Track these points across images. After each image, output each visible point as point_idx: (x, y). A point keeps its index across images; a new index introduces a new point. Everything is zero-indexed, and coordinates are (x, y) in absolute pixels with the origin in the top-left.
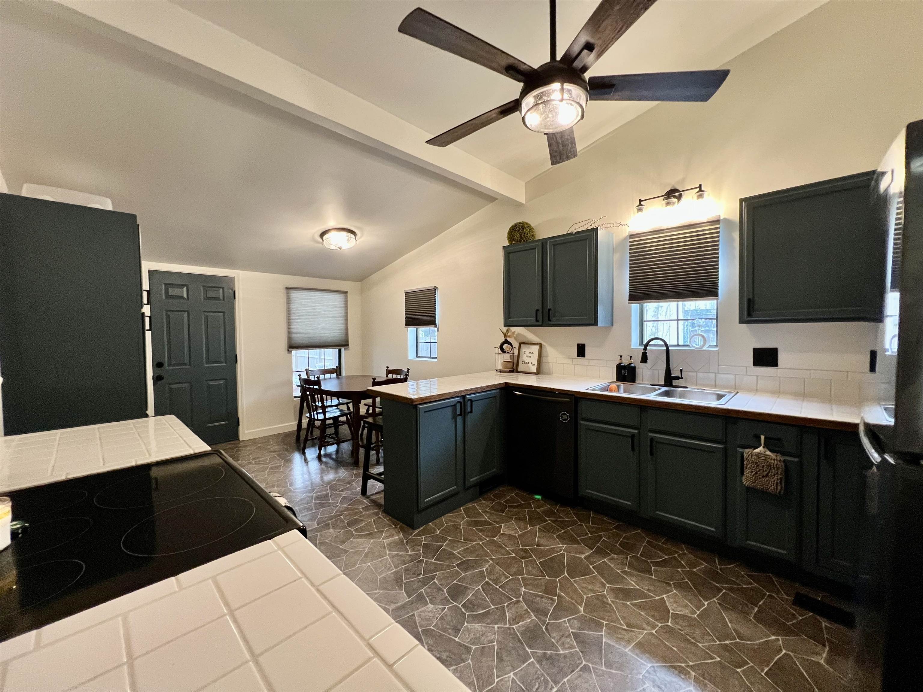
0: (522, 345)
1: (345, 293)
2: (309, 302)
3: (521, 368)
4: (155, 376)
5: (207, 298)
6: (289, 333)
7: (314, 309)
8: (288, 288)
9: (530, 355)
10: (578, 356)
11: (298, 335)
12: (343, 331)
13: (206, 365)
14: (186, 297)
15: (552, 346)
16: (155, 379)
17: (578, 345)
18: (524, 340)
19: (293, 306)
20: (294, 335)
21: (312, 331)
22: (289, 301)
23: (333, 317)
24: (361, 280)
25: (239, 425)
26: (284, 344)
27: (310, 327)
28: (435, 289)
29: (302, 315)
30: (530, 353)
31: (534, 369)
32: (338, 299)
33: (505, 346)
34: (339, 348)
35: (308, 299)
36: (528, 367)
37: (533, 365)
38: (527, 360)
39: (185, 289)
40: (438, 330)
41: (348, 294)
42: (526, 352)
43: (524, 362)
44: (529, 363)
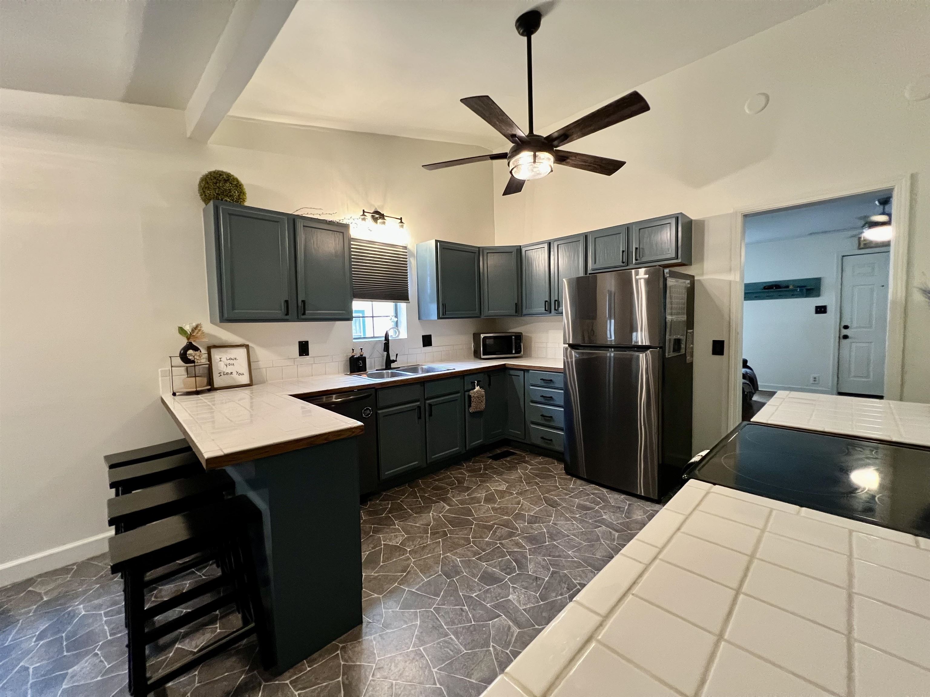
0: (213, 351)
3: (218, 381)
9: (231, 362)
10: (301, 355)
15: (263, 345)
17: (300, 343)
18: (216, 343)
30: (231, 359)
31: (245, 380)
33: (189, 353)
36: (233, 379)
37: (240, 374)
38: (229, 370)
42: (224, 359)
43: (224, 372)
44: (232, 373)
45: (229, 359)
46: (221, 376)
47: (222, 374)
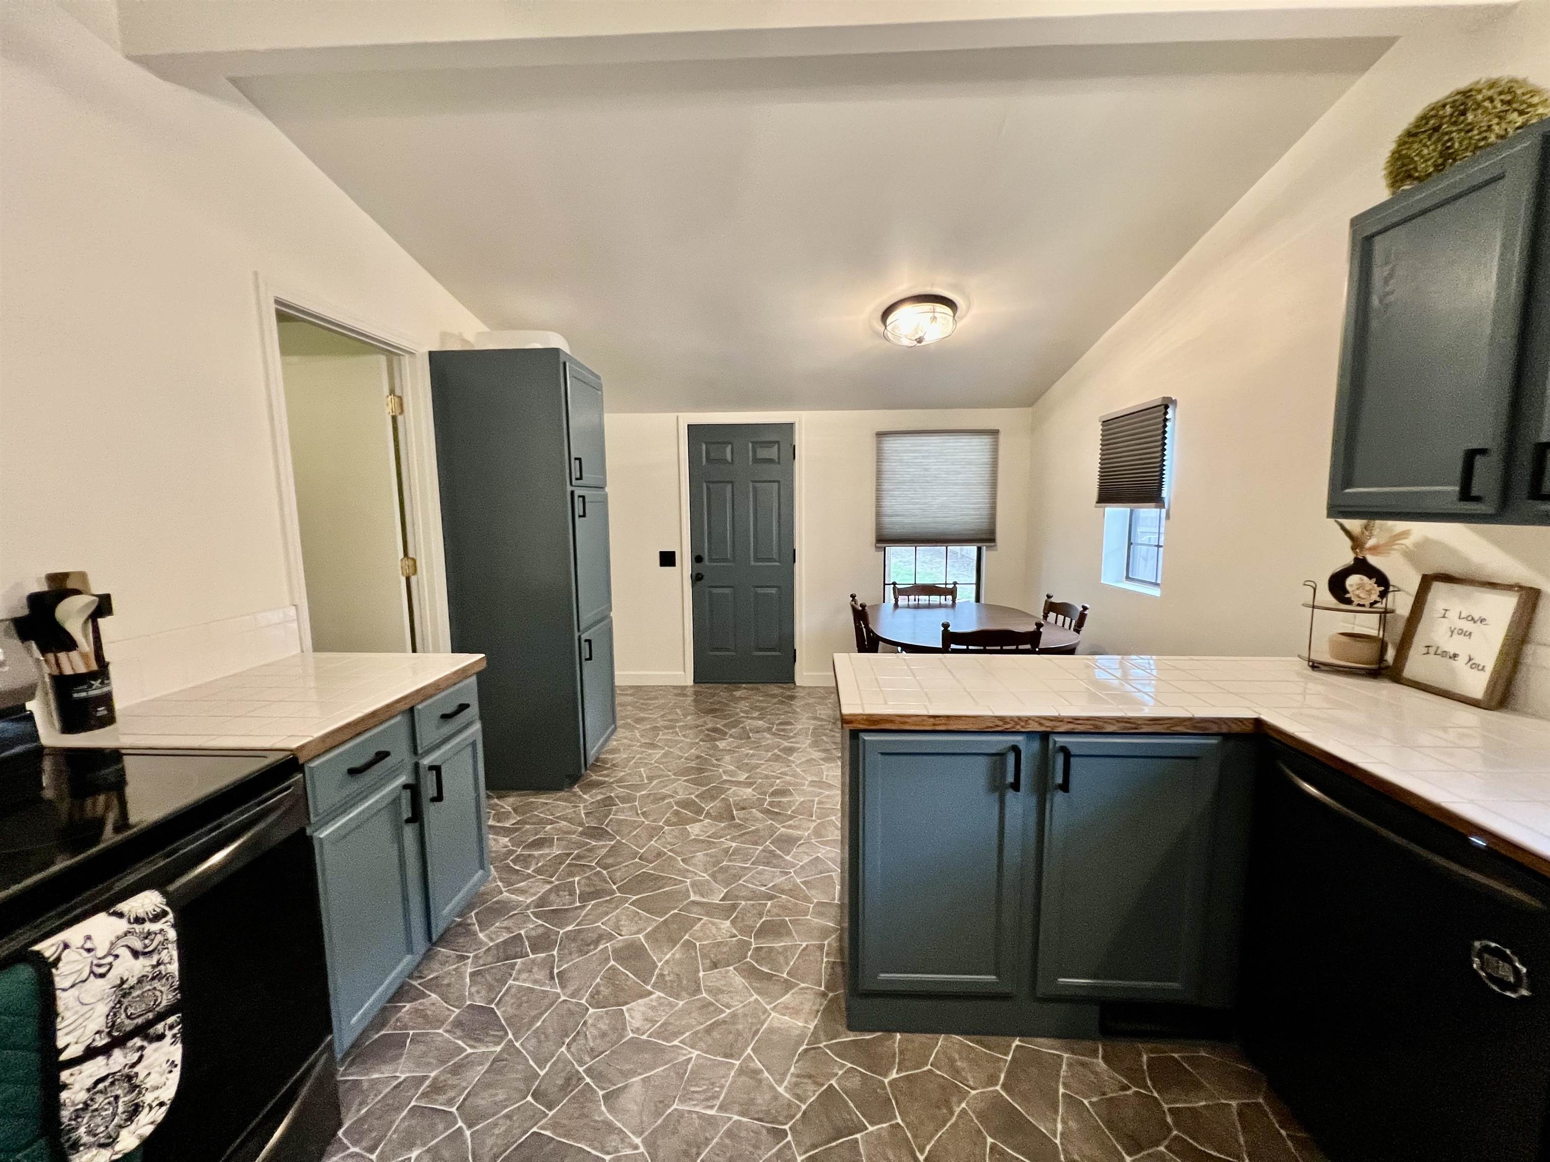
0: (1437, 586)
1: (994, 433)
2: (916, 458)
3: (1415, 668)
4: (694, 574)
5: (756, 460)
6: (878, 515)
7: (926, 470)
8: (880, 435)
9: (1467, 626)
11: (894, 519)
12: (985, 512)
13: (752, 563)
14: (730, 460)
16: (694, 578)
18: (1452, 568)
19: (886, 466)
20: (886, 520)
21: (917, 512)
22: (880, 458)
23: (962, 484)
24: (1030, 405)
25: (795, 661)
26: (870, 537)
27: (917, 503)
28: (1166, 404)
29: (903, 482)
30: (1470, 618)
31: (1477, 685)
32: (978, 446)
33: (1353, 581)
34: (980, 545)
35: (915, 451)
36: (1453, 672)
37: (1476, 666)
38: (1450, 645)
39: (729, 449)
40: (1168, 517)
41: (1002, 438)
42: (1453, 615)
43: (1438, 648)
44: (1455, 656)
45: (1466, 618)
46: (1428, 653)
47: (1432, 650)
